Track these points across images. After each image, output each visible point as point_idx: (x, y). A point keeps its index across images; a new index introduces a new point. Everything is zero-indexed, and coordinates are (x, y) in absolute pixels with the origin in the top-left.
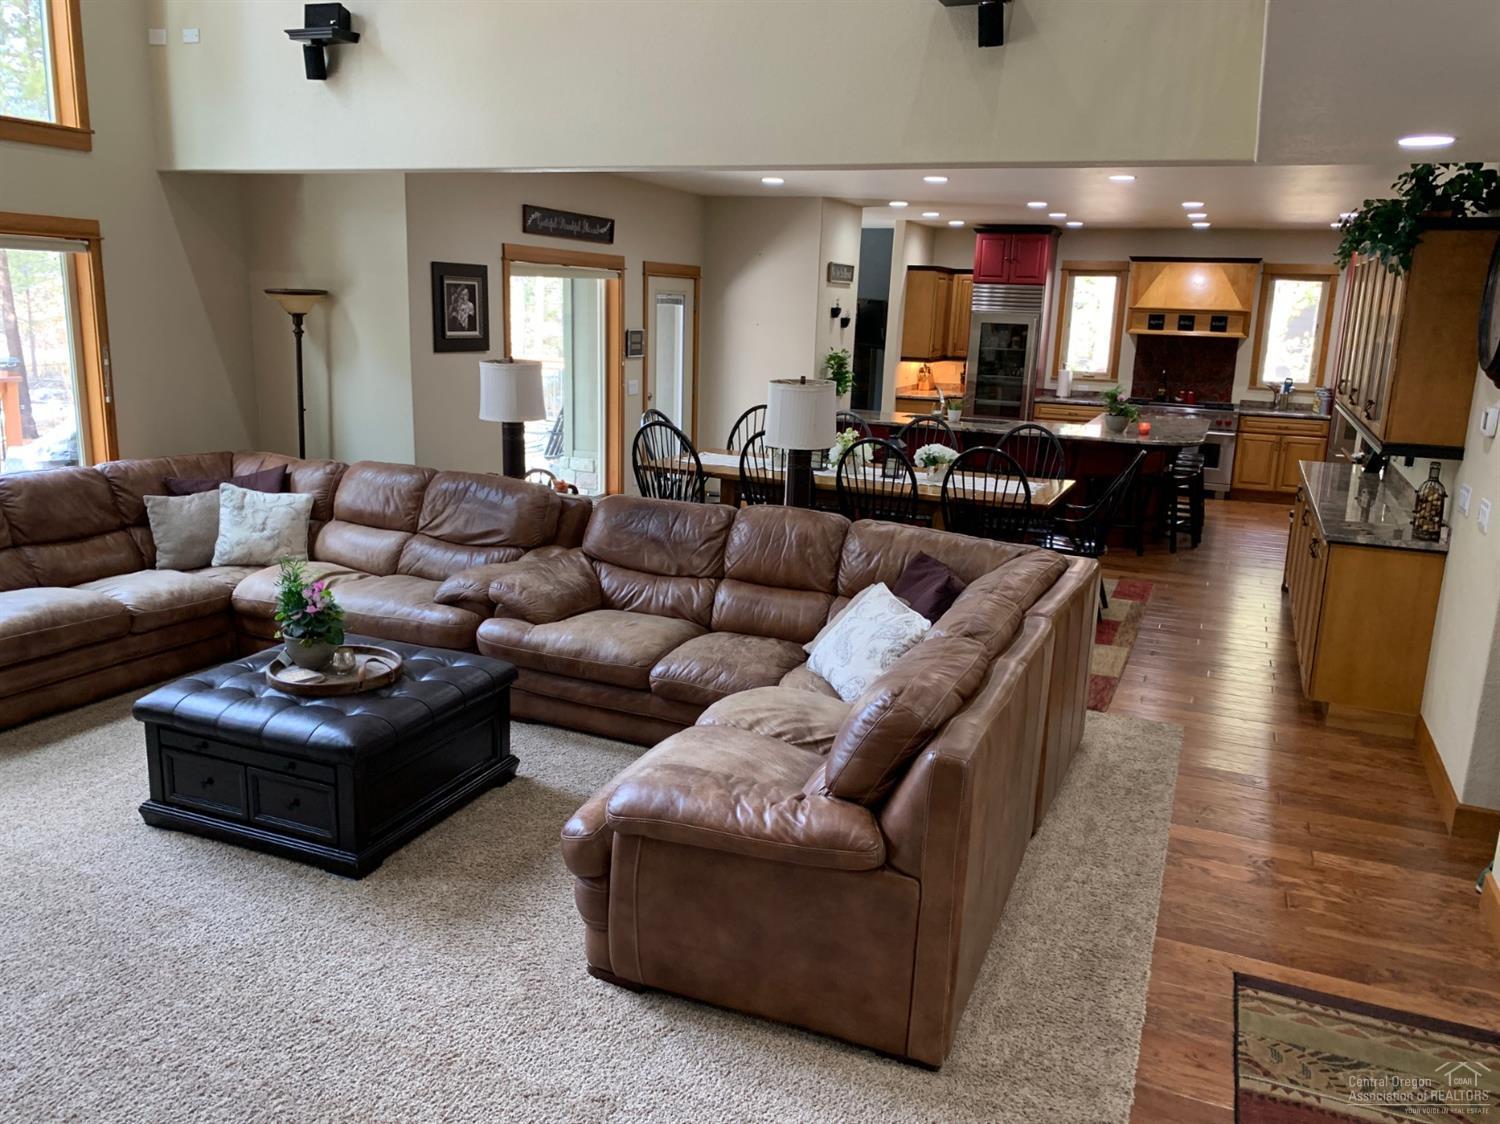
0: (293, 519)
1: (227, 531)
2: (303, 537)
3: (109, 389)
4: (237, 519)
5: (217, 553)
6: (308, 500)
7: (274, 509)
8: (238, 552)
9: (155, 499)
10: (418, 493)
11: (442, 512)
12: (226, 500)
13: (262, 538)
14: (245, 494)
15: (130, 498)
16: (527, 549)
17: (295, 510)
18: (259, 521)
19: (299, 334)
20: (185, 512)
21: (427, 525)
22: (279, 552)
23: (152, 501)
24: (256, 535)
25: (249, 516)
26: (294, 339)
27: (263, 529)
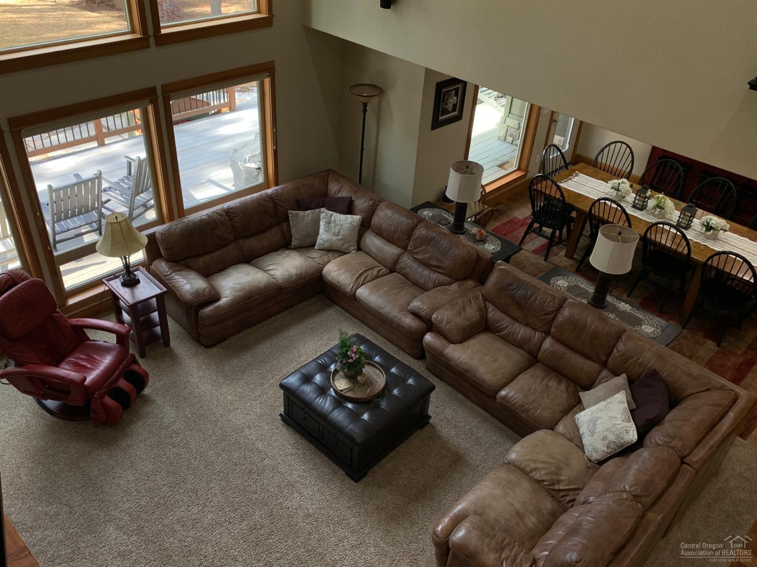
0: (352, 231)
1: (323, 234)
2: (355, 239)
3: (275, 143)
4: (327, 229)
5: (317, 244)
6: (359, 220)
7: (344, 225)
8: (326, 245)
9: (293, 213)
10: (410, 232)
11: (419, 247)
12: (323, 218)
13: (337, 239)
14: (331, 215)
15: (282, 209)
16: (456, 280)
17: (353, 225)
18: (337, 231)
19: (365, 111)
20: (305, 221)
21: (412, 250)
22: (344, 246)
23: (292, 213)
24: (335, 238)
25: (333, 227)
26: (362, 114)
27: (338, 235)
